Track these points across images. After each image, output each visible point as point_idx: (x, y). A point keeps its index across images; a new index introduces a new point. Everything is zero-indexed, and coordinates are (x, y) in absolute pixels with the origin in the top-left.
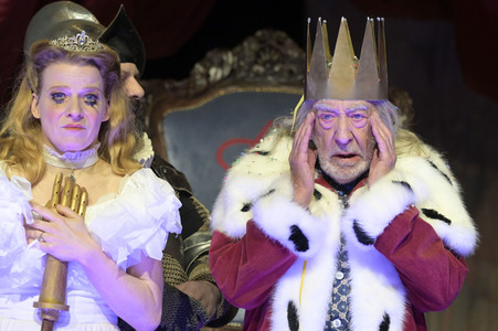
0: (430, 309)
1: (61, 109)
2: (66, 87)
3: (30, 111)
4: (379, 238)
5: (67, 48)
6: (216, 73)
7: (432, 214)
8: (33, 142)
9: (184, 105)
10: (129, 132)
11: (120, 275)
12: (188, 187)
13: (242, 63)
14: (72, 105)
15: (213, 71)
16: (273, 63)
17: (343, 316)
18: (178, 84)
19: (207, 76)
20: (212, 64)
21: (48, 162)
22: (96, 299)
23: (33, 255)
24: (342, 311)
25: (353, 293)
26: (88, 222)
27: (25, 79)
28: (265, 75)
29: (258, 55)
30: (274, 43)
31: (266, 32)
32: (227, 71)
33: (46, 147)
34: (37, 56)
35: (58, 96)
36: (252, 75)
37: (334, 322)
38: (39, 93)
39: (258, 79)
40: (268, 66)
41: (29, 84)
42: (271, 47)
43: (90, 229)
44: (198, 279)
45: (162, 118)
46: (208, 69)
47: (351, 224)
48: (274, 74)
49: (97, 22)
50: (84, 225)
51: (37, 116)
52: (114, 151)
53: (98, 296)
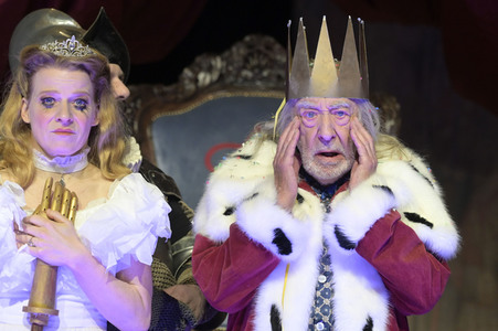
0: (413, 312)
1: (51, 113)
2: (56, 92)
3: (20, 116)
4: (361, 242)
5: (57, 53)
6: (204, 78)
7: (414, 217)
8: (23, 146)
9: (173, 110)
10: (118, 137)
11: (109, 281)
12: (177, 191)
13: (231, 68)
14: (62, 110)
15: (201, 76)
16: (261, 68)
17: (326, 319)
18: (167, 89)
19: (196, 81)
20: (201, 69)
21: (38, 166)
22: (85, 304)
23: (23, 259)
24: (325, 314)
25: (337, 296)
26: (78, 227)
27: (15, 84)
28: (253, 80)
29: (246, 60)
30: (262, 48)
31: (254, 37)
32: (215, 76)
33: (36, 152)
34: (27, 61)
35: (48, 101)
36: (240, 80)
37: (317, 326)
38: (28, 98)
39: (247, 84)
40: (257, 71)
41: (19, 89)
42: (259, 52)
43: (79, 235)
44: (186, 282)
45: (151, 123)
46: (196, 74)
47: (332, 229)
48: (262, 79)
49: (79, 27)
50: (74, 230)
51: (27, 120)
52: (104, 156)
53: (88, 300)
